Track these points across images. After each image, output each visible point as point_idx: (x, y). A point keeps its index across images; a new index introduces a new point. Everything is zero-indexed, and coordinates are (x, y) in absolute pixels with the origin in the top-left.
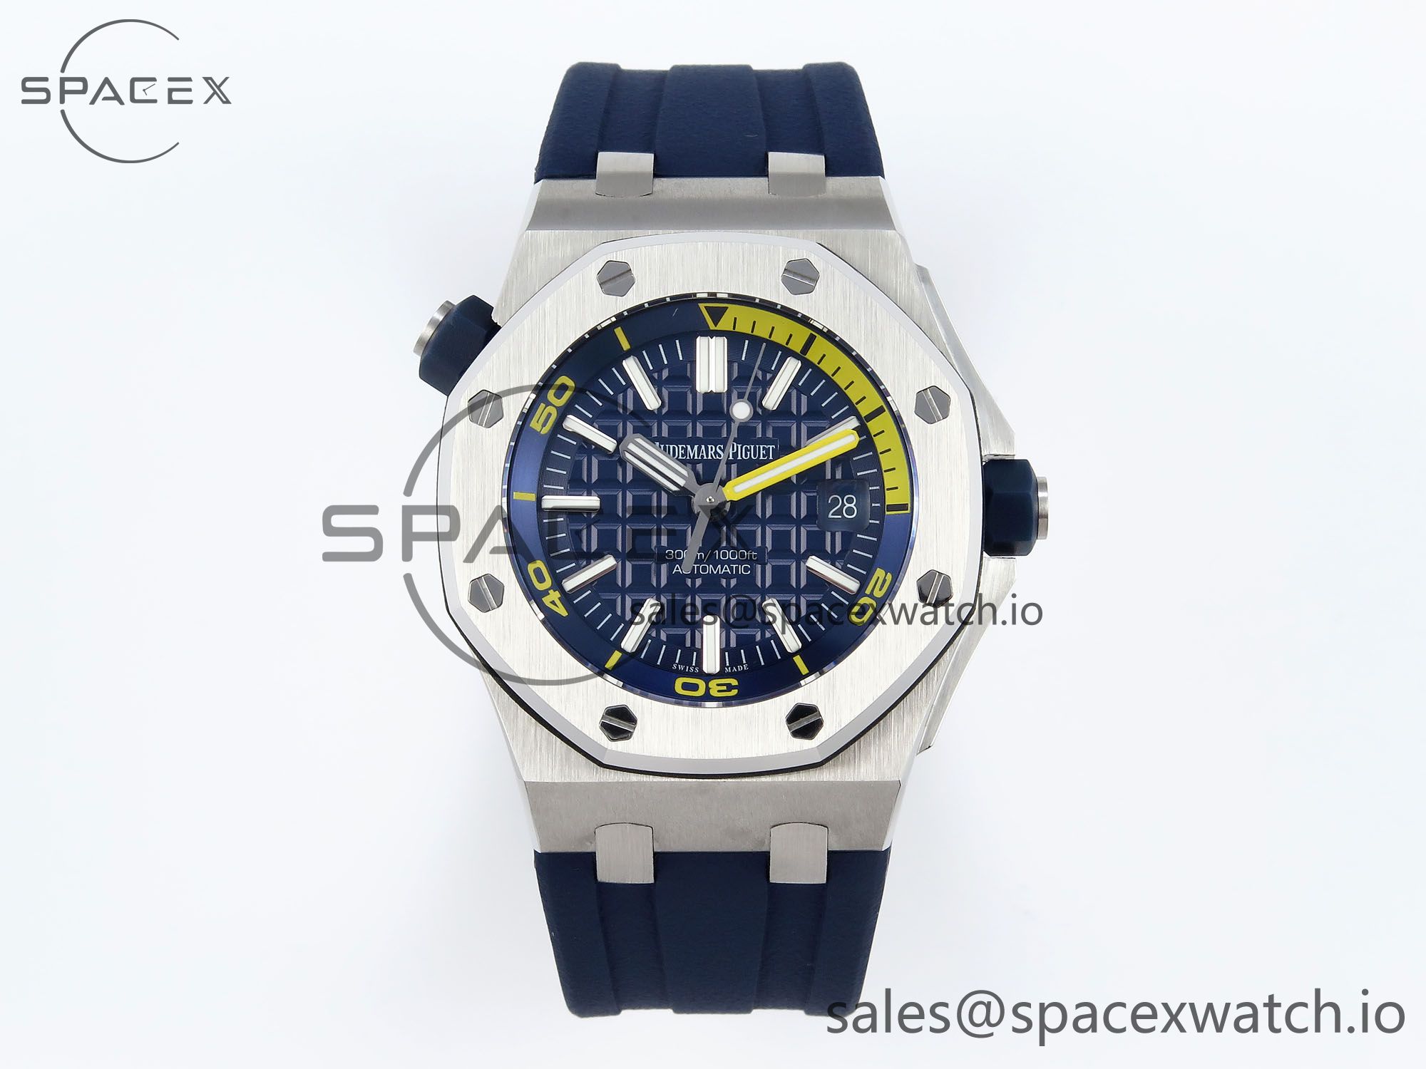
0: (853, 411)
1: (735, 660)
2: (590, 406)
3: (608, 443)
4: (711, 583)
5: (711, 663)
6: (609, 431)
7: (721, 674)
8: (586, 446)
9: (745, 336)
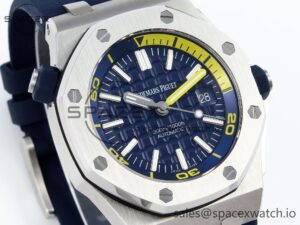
0: (198, 62)
1: (192, 163)
2: (106, 88)
3: (118, 99)
4: (172, 138)
5: (185, 166)
6: (116, 94)
7: (189, 169)
8: (110, 102)
9: (151, 46)
